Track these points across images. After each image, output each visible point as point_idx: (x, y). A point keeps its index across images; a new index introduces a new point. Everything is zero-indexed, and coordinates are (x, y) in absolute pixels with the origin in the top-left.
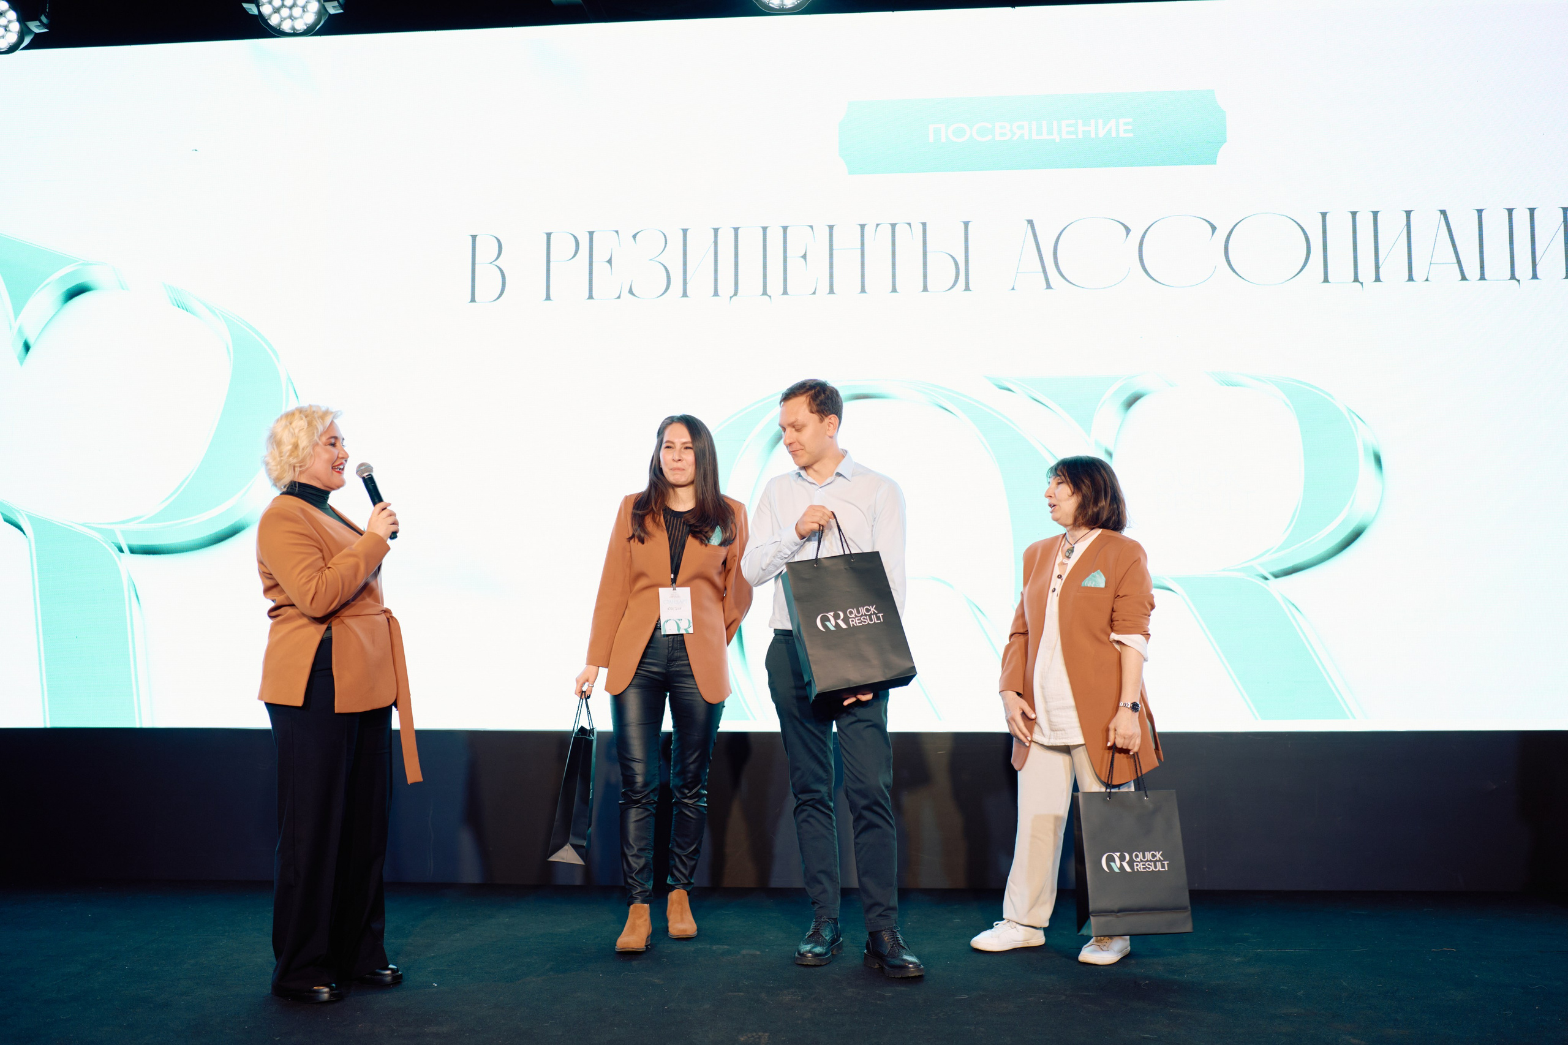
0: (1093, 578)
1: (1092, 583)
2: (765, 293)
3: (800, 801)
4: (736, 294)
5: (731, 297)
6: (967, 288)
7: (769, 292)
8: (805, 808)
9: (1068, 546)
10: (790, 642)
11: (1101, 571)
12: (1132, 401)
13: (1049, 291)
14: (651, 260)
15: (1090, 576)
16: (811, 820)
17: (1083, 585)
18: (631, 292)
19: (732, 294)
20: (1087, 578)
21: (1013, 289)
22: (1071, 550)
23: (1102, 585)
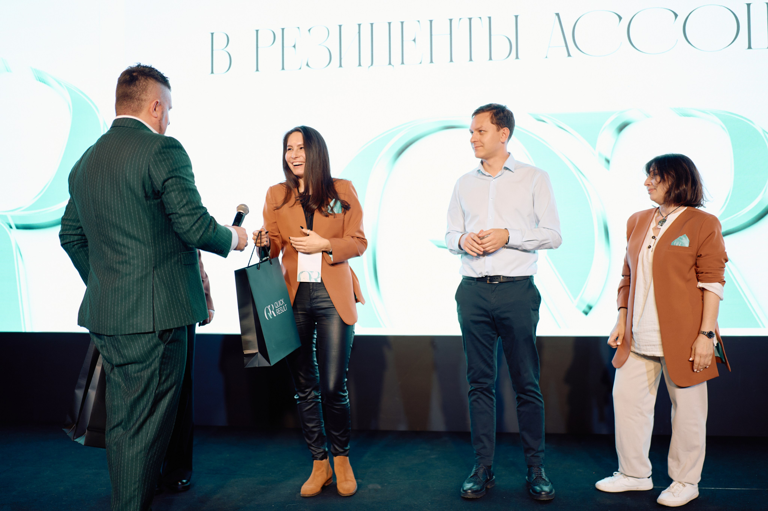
0: (680, 240)
1: (679, 243)
2: (390, 64)
3: (473, 388)
4: (372, 64)
5: (369, 67)
6: (517, 57)
7: (392, 64)
8: (476, 392)
9: (660, 218)
10: (472, 284)
11: (687, 235)
12: (622, 127)
13: (570, 57)
14: (320, 45)
15: (678, 239)
16: (478, 400)
17: (672, 244)
18: (307, 65)
19: (370, 64)
20: (676, 240)
21: (546, 57)
22: (664, 221)
23: (687, 245)
